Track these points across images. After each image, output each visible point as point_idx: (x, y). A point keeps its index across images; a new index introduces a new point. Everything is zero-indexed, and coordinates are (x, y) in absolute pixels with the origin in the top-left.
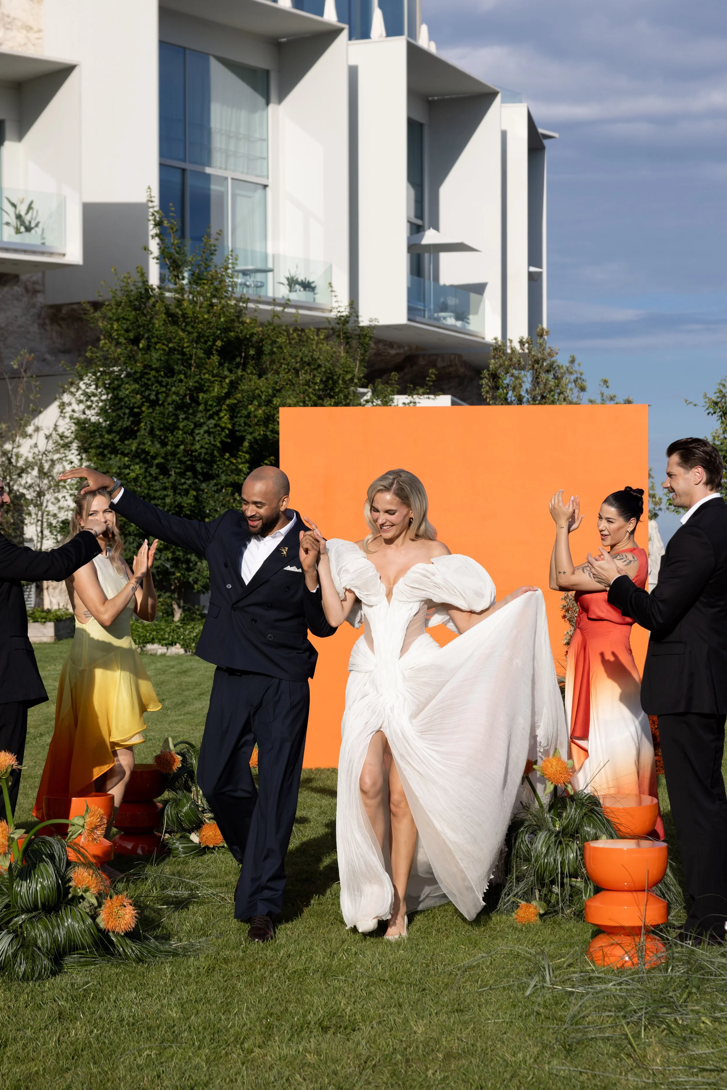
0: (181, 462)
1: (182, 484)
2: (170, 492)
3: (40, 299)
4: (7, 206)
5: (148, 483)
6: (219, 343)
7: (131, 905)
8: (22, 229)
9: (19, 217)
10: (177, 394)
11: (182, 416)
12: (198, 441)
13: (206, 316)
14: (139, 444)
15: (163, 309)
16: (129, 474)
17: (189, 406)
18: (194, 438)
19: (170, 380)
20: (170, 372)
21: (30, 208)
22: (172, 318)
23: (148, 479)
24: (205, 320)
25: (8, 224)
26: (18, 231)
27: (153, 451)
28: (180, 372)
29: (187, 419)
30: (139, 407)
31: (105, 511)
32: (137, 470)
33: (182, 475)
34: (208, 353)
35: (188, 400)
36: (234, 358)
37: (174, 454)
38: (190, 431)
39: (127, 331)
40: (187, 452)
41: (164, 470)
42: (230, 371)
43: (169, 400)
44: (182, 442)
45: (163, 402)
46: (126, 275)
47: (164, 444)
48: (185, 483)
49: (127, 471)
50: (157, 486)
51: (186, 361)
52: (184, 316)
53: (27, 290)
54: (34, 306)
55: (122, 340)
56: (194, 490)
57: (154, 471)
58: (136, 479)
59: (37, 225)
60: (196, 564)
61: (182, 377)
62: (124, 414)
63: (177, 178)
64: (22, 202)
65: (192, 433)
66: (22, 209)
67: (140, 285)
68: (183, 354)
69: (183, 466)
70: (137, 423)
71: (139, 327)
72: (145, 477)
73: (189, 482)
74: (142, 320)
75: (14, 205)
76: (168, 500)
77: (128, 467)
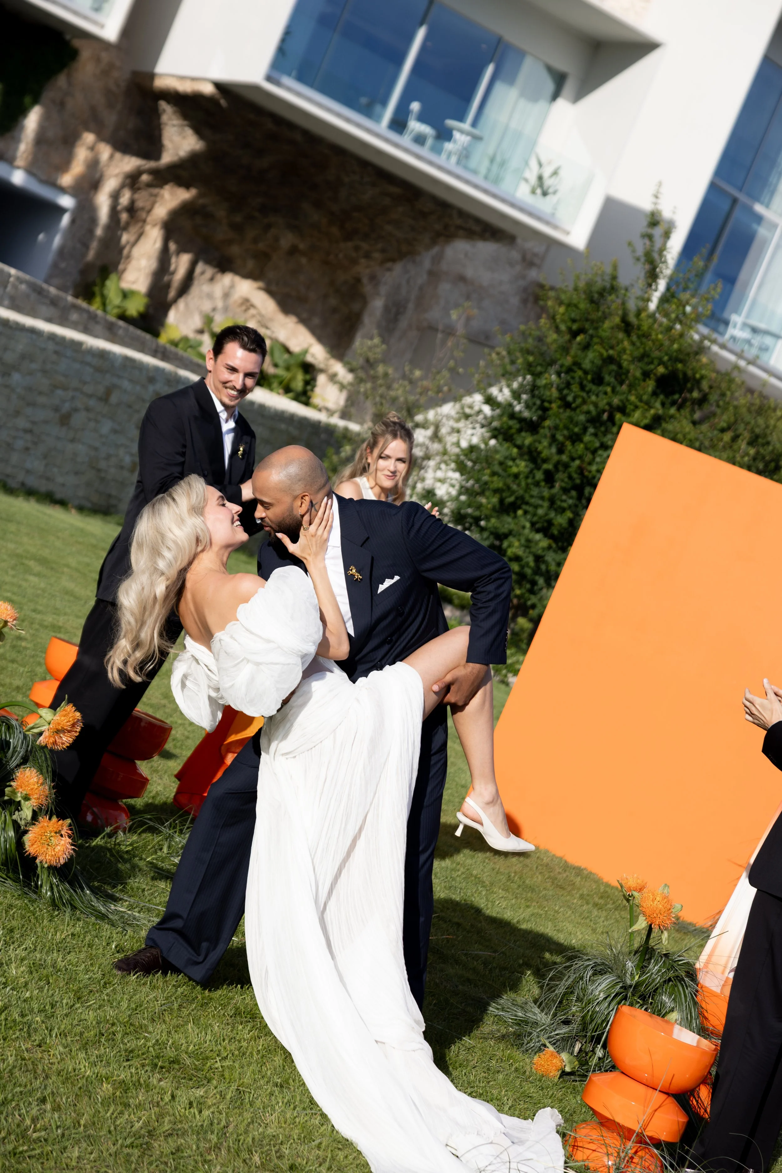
0: (570, 477)
1: (562, 501)
2: (546, 504)
3: (533, 274)
4: (533, 163)
5: (527, 485)
6: (661, 370)
7: (69, 837)
8: (539, 191)
9: (540, 178)
10: (596, 405)
11: (591, 430)
12: (597, 463)
13: (660, 336)
14: (535, 441)
15: (620, 312)
16: (511, 467)
17: (602, 424)
18: (594, 459)
19: (594, 388)
20: (598, 380)
21: (555, 173)
22: (627, 327)
23: (530, 481)
24: (657, 340)
25: (526, 180)
26: (533, 192)
27: (545, 453)
28: (609, 384)
29: (595, 435)
30: (550, 402)
31: (399, 460)
32: (522, 466)
33: (565, 490)
34: (646, 375)
35: (605, 416)
36: (673, 393)
37: (566, 466)
38: (592, 449)
39: (574, 321)
40: (581, 470)
41: (549, 478)
42: (663, 404)
43: (585, 408)
44: (580, 458)
45: (577, 407)
46: (598, 264)
47: (560, 451)
48: (565, 501)
49: (510, 463)
50: (535, 491)
51: (621, 376)
52: (639, 328)
53: (524, 259)
54: (524, 277)
55: (563, 327)
56: (573, 512)
57: (539, 475)
58: (516, 476)
59: (555, 192)
60: (541, 589)
61: (609, 389)
62: (534, 404)
63: (725, 206)
64: (550, 163)
65: (594, 452)
66: (547, 172)
67: (607, 278)
68: (620, 366)
69: (570, 482)
70: (542, 418)
71: (587, 320)
72: (527, 477)
73: (570, 502)
74: (594, 316)
75: (540, 165)
76: (540, 512)
77: (514, 460)
